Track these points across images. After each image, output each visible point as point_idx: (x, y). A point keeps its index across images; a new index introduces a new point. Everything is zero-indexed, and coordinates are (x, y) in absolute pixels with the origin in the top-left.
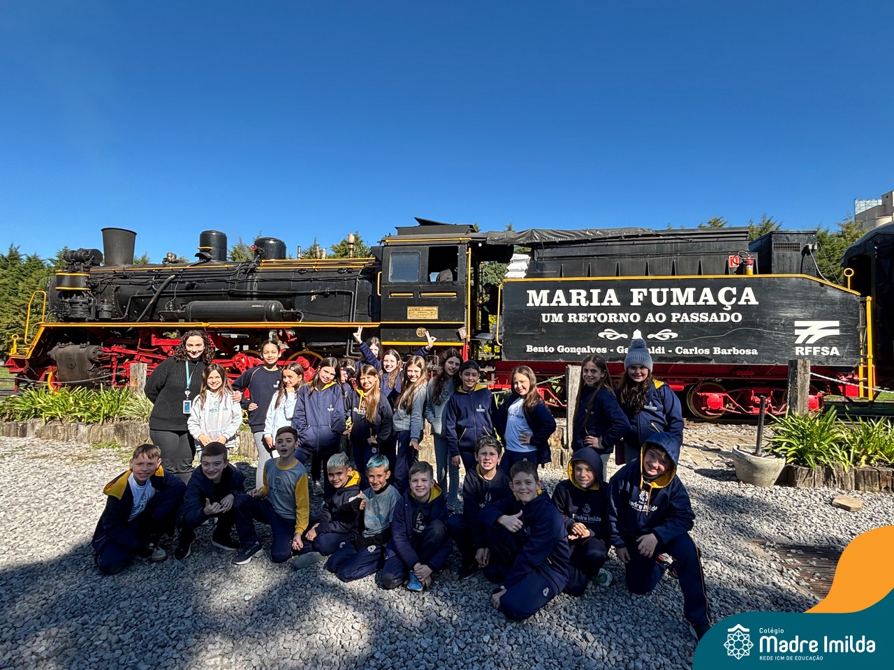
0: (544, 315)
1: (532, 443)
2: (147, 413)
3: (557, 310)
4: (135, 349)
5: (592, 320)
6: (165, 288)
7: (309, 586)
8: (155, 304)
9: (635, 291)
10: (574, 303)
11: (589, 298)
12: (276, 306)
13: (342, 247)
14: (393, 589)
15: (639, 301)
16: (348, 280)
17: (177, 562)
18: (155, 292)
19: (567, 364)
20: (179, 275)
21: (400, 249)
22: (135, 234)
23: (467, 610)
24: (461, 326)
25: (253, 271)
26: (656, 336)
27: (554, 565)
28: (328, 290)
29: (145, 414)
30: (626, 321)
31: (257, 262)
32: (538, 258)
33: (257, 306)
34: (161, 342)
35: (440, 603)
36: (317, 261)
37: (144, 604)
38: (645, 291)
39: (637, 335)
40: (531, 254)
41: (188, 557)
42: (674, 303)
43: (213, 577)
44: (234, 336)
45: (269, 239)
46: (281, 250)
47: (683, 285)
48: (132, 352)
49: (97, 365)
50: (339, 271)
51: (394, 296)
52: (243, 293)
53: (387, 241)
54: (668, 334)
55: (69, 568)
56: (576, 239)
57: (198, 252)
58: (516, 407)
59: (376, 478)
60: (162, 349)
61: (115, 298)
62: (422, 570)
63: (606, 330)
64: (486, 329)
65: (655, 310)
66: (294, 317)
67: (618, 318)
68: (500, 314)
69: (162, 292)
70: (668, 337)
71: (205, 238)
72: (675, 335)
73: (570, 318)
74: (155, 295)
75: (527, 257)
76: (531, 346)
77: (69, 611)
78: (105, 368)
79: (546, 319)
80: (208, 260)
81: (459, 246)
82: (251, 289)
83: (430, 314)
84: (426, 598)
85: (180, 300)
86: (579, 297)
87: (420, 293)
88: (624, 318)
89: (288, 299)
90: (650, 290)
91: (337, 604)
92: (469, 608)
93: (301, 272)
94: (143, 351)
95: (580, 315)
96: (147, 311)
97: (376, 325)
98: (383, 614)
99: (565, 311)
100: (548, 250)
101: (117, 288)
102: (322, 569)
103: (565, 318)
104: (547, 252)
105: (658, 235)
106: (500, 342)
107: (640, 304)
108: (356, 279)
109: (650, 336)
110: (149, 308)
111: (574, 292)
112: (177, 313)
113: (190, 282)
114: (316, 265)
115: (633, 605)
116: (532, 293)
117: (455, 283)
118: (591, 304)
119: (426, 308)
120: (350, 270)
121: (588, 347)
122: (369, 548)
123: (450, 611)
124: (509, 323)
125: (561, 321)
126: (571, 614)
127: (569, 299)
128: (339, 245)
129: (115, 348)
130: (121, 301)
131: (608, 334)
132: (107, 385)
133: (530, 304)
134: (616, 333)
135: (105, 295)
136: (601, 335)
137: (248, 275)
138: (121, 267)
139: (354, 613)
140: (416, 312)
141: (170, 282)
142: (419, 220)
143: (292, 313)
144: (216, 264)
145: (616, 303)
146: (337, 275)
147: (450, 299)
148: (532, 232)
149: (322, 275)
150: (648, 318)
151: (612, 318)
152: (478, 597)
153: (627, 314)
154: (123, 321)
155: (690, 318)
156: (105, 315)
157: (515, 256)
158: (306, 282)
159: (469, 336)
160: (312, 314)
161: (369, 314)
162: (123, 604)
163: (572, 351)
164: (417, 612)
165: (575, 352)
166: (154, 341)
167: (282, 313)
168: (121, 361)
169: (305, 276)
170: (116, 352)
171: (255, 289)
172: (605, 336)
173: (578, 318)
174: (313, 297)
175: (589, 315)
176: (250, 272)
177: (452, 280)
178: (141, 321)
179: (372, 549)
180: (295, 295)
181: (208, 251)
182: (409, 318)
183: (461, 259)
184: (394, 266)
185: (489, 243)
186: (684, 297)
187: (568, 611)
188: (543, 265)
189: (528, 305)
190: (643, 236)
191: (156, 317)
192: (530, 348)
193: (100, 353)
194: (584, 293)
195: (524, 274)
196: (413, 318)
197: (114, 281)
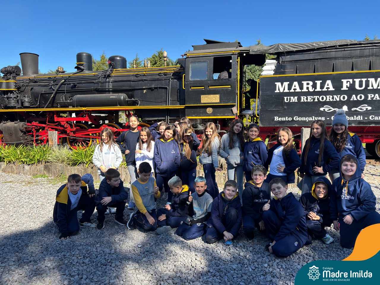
0: (285, 98)
3: (294, 94)
4: (46, 124)
5: (316, 100)
6: (59, 88)
7: (168, 241)
8: (54, 97)
9: (344, 81)
10: (305, 90)
11: (314, 86)
12: (124, 97)
14: (212, 243)
15: (347, 87)
16: (165, 80)
18: (54, 90)
19: (301, 127)
20: (67, 80)
21: (196, 59)
22: (38, 56)
23: (253, 253)
24: (233, 106)
25: (109, 76)
26: (357, 109)
27: (300, 230)
28: (153, 86)
29: (60, 159)
30: (338, 100)
31: (111, 71)
32: (282, 62)
33: (113, 97)
34: (60, 119)
35: (239, 250)
36: (146, 69)
38: (351, 81)
40: (277, 59)
41: (104, 228)
42: (370, 88)
43: (119, 237)
44: (103, 115)
45: (117, 57)
46: (124, 62)
47: (376, 76)
48: (44, 125)
49: (25, 133)
50: (159, 74)
51: (193, 89)
52: (104, 90)
53: (188, 55)
54: (365, 108)
56: (307, 48)
57: (76, 65)
59: (200, 188)
60: (60, 123)
61: (31, 95)
63: (324, 106)
65: (357, 92)
66: (134, 103)
67: (333, 98)
68: (258, 98)
69: (58, 90)
71: (79, 57)
72: (370, 108)
73: (302, 99)
74: (54, 92)
75: (275, 61)
76: (278, 117)
78: (29, 135)
79: (287, 100)
80: (82, 70)
81: (232, 56)
82: (109, 87)
83: (215, 99)
84: (231, 248)
85: (69, 95)
86: (308, 86)
87: (209, 86)
88: (337, 98)
89: (130, 92)
90: (355, 80)
91: (185, 249)
93: (136, 76)
94: (49, 125)
95: (309, 97)
96: (50, 102)
97: (182, 107)
98: (210, 254)
99: (299, 95)
100: (288, 56)
101: (32, 88)
102: (173, 234)
103: (299, 99)
104: (288, 58)
105: (361, 44)
106: (258, 115)
107: (347, 89)
108: (169, 79)
109: (353, 109)
110: (51, 100)
111: (305, 83)
112: (67, 102)
113: (73, 84)
114: (145, 71)
116: (278, 84)
117: (230, 79)
118: (316, 90)
119: (212, 96)
120: (165, 74)
121: (314, 117)
122: (197, 224)
123: (245, 253)
124: (264, 104)
125: (296, 101)
127: (301, 87)
129: (35, 123)
130: (35, 96)
131: (326, 109)
132: (31, 144)
133: (277, 91)
134: (332, 108)
135: (25, 93)
136: (322, 109)
137: (106, 79)
138: (32, 76)
139: (195, 253)
140: (206, 99)
141: (62, 84)
142: (206, 41)
143: (133, 101)
144: (87, 73)
145: (331, 89)
146: (158, 77)
147: (227, 90)
148: (278, 46)
149: (149, 78)
150: (352, 98)
151: (329, 98)
152: (259, 248)
153: (339, 96)
154: (37, 108)
156: (27, 104)
157: (267, 61)
158: (140, 82)
159: (239, 112)
160: (145, 101)
161: (178, 100)
163: (303, 120)
164: (227, 253)
165: (305, 120)
166: (56, 119)
167: (127, 101)
168: (38, 130)
169: (139, 78)
170: (35, 126)
171: (111, 87)
172: (324, 110)
173: (307, 99)
174: (145, 91)
175: (314, 97)
176: (107, 77)
177: (228, 77)
178: (47, 107)
179: (199, 224)
180: (134, 90)
181: (82, 65)
182: (202, 102)
183: (233, 64)
184: (192, 70)
185: (251, 53)
186: (377, 83)
188: (285, 66)
189: (276, 92)
190: (351, 45)
191: (55, 105)
192: (276, 119)
193: (25, 126)
194: (311, 83)
195: (273, 72)
196: (205, 102)
197: (30, 84)
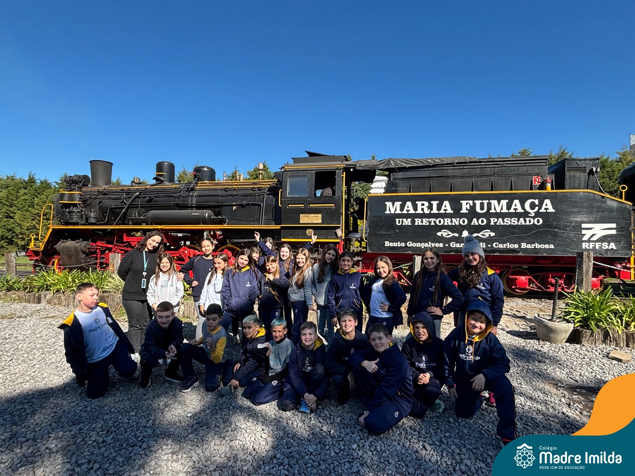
0: (397, 220)
1: (389, 311)
2: (120, 287)
3: (407, 216)
4: (113, 244)
5: (433, 224)
6: (132, 201)
7: (231, 407)
8: (125, 213)
9: (464, 202)
10: (419, 211)
11: (430, 207)
12: (208, 214)
13: (254, 173)
14: (289, 411)
15: (467, 209)
16: (258, 195)
17: (141, 390)
18: (126, 204)
19: (413, 255)
20: (142, 192)
21: (295, 173)
22: (112, 164)
23: (341, 427)
24: (338, 227)
25: (193, 189)
26: (479, 235)
27: (402, 395)
28: (244, 202)
29: (120, 289)
30: (457, 224)
31: (196, 183)
32: (393, 179)
33: (196, 214)
34: (130, 239)
35: (322, 421)
36: (237, 182)
37: (120, 417)
38: (471, 202)
39: (465, 234)
40: (388, 176)
41: (149, 386)
42: (493, 211)
43: (166, 400)
44: (180, 235)
45: (204, 167)
46: (212, 175)
47: (499, 198)
48: (111, 246)
49: (87, 255)
50: (252, 189)
51: (291, 207)
52: (186, 205)
53: (286, 168)
54: (488, 233)
55: (70, 392)
56: (421, 165)
57: (155, 176)
58: (377, 285)
59: (278, 333)
60: (131, 244)
61: (99, 209)
62: (310, 398)
63: (442, 231)
64: (356, 230)
65: (479, 216)
66: (221, 222)
67: (451, 222)
68: (366, 219)
69: (130, 204)
70: (488, 236)
71: (160, 167)
72: (493, 234)
73: (417, 222)
74: (126, 207)
75: (385, 178)
76: (388, 242)
77: (70, 421)
78: (93, 257)
79: (399, 223)
80: (162, 182)
81: (337, 171)
82: (192, 202)
83: (316, 219)
84: (312, 418)
85: (143, 210)
86: (423, 207)
87: (309, 204)
88: (456, 222)
89: (217, 209)
90: (475, 201)
91: (251, 420)
92: (343, 425)
93: (225, 190)
94: (118, 245)
95: (424, 220)
96: (120, 218)
97: (278, 227)
98: (282, 428)
99: (413, 217)
100: (400, 173)
101: (100, 202)
102: (240, 396)
103: (413, 222)
104: (400, 175)
105: (481, 162)
106: (366, 239)
107: (467, 212)
108: (264, 195)
109: (475, 235)
110: (122, 216)
111: (419, 203)
112: (140, 219)
113: (149, 197)
114: (236, 185)
115: (459, 425)
116: (389, 204)
117: (334, 197)
118: (432, 212)
119: (313, 215)
120: (259, 189)
121: (430, 243)
122: (273, 382)
123: (329, 427)
124: (372, 226)
125: (410, 224)
126: (415, 431)
127: (415, 208)
128: (252, 171)
129: (99, 243)
130: (103, 211)
131: (444, 233)
132: (94, 269)
133: (387, 212)
134: (450, 233)
135: (92, 208)
136: (439, 234)
137: (190, 192)
138: (103, 187)
139: (262, 427)
140: (306, 218)
141: (136, 197)
142: (308, 153)
143: (220, 219)
144: (167, 185)
145: (450, 211)
146: (251, 192)
147: (330, 209)
148: (389, 160)
149: (241, 192)
150: (473, 222)
151: (447, 222)
152: (349, 418)
153: (458, 219)
154: (104, 224)
155: (504, 222)
156: (92, 221)
157: (377, 178)
158: (230, 197)
159: (344, 235)
160: (234, 219)
161: (273, 220)
162: (106, 417)
163: (417, 246)
164: (306, 427)
165: (420, 246)
166: (125, 239)
167: (213, 219)
168: (103, 252)
169: (229, 193)
170: (100, 246)
171: (194, 202)
172: (442, 235)
173: (422, 222)
174: (234, 208)
175: (430, 219)
176: (191, 190)
177: (331, 195)
178: (116, 225)
179: (275, 383)
180: (222, 206)
181: (162, 175)
182: (301, 222)
183: (338, 180)
184: (291, 185)
185: (358, 168)
186: (499, 206)
187: (413, 429)
188: (397, 183)
190: (470, 162)
191: (126, 222)
192: (387, 244)
193: (89, 246)
194: (426, 204)
195: (383, 191)
196: (304, 222)
197: (98, 197)
